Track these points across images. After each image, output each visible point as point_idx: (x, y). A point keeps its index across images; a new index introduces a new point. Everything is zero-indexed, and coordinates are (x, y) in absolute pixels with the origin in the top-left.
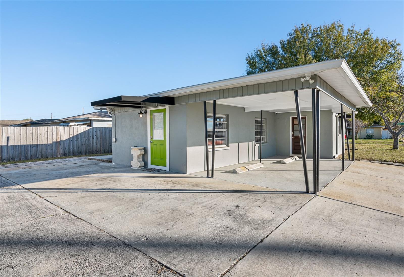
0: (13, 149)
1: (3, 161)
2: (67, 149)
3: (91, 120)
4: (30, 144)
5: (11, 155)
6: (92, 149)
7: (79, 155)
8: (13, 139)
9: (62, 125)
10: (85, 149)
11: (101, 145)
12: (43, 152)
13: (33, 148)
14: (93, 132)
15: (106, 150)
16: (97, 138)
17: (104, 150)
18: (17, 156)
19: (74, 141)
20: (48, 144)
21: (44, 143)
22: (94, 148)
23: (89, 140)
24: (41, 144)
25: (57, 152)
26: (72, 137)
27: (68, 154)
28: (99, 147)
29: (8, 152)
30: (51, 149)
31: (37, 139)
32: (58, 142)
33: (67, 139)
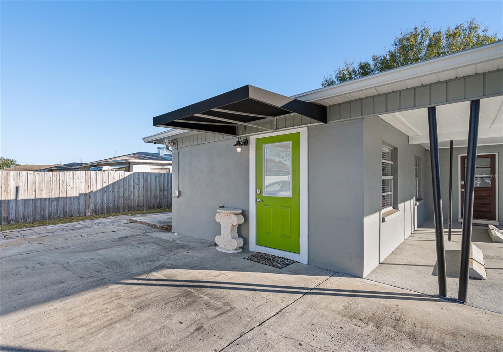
0: (25, 204)
1: (10, 223)
2: (99, 204)
3: (129, 163)
4: (49, 197)
5: (21, 214)
6: (132, 203)
7: (115, 212)
8: (25, 190)
9: (93, 169)
10: (123, 204)
11: (145, 197)
12: (66, 209)
13: (53, 203)
14: (134, 180)
15: (151, 204)
16: (139, 188)
17: (149, 204)
18: (30, 215)
19: (108, 192)
20: (73, 197)
21: (68, 195)
22: (135, 201)
23: (129, 191)
24: (64, 198)
25: (86, 208)
26: (107, 186)
27: (100, 211)
28: (142, 200)
29: (18, 208)
30: (78, 204)
31: (59, 190)
32: (87, 194)
33: (99, 190)
